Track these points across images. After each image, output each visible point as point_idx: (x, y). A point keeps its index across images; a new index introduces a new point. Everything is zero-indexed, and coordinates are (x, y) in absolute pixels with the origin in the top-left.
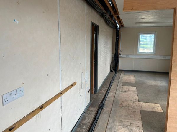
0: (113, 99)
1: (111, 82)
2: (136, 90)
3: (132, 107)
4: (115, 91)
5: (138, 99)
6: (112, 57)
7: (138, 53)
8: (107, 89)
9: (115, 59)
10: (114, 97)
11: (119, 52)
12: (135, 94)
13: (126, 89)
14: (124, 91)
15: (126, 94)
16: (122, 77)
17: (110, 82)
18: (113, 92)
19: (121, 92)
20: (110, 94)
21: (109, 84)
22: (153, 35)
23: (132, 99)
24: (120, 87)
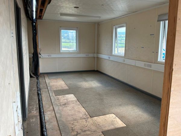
0: (55, 123)
1: (38, 94)
2: (76, 99)
3: (89, 130)
4: (51, 108)
5: (87, 113)
6: (30, 58)
7: (61, 51)
8: (38, 106)
9: (34, 60)
10: (55, 119)
11: (39, 51)
12: (79, 105)
13: (64, 100)
14: (63, 105)
15: (68, 108)
16: (49, 84)
17: (36, 94)
18: (49, 111)
19: (61, 108)
20: (48, 116)
21: (37, 97)
22: (75, 31)
23: (81, 115)
24: (55, 100)
